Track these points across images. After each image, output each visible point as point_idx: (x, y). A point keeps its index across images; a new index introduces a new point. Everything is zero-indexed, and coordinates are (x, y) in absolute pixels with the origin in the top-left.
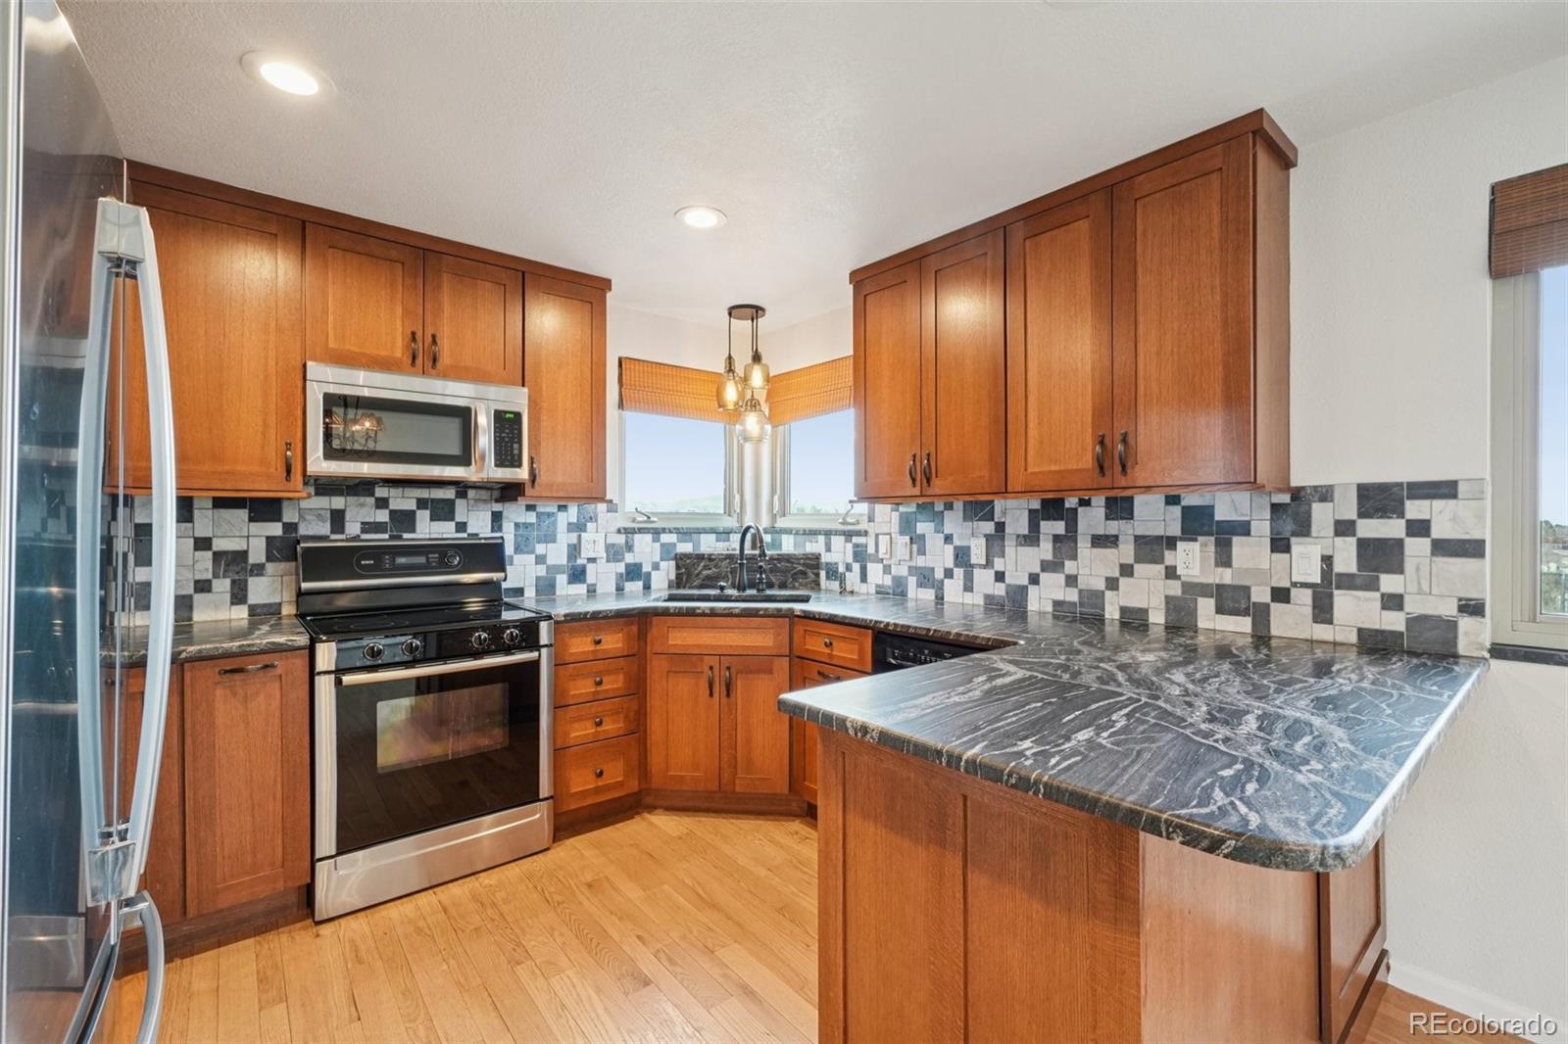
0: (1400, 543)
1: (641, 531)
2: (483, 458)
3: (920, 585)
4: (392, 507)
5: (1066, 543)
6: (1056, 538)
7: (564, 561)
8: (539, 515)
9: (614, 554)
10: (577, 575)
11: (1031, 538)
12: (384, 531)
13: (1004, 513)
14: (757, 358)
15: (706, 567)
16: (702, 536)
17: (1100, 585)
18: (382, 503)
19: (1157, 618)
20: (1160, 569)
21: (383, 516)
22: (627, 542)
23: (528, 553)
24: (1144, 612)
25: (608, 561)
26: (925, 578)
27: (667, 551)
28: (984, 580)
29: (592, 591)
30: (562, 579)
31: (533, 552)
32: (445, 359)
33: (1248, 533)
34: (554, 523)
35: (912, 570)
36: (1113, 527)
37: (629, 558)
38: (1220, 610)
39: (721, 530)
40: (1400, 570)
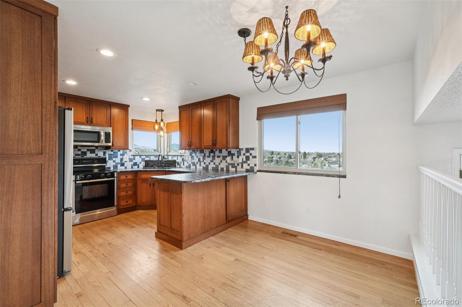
0: (249, 156)
1: (137, 155)
2: (102, 141)
3: (193, 165)
4: (81, 151)
5: (214, 157)
6: (213, 156)
7: (119, 162)
8: (114, 152)
9: (131, 160)
10: (122, 165)
11: (209, 157)
12: (80, 156)
13: (205, 152)
14: (162, 120)
15: (151, 163)
16: (151, 157)
17: (218, 164)
18: (79, 150)
19: (225, 169)
20: (225, 161)
21: (80, 153)
22: (134, 158)
23: (111, 160)
24: (223, 168)
25: (129, 162)
26: (194, 164)
27: (143, 160)
28: (202, 163)
29: (126, 168)
30: (119, 166)
31: (112, 160)
32: (94, 122)
33: (235, 155)
34: (117, 154)
35: (192, 163)
36: (220, 154)
37: (134, 161)
38: (232, 167)
39: (156, 155)
40: (249, 160)
